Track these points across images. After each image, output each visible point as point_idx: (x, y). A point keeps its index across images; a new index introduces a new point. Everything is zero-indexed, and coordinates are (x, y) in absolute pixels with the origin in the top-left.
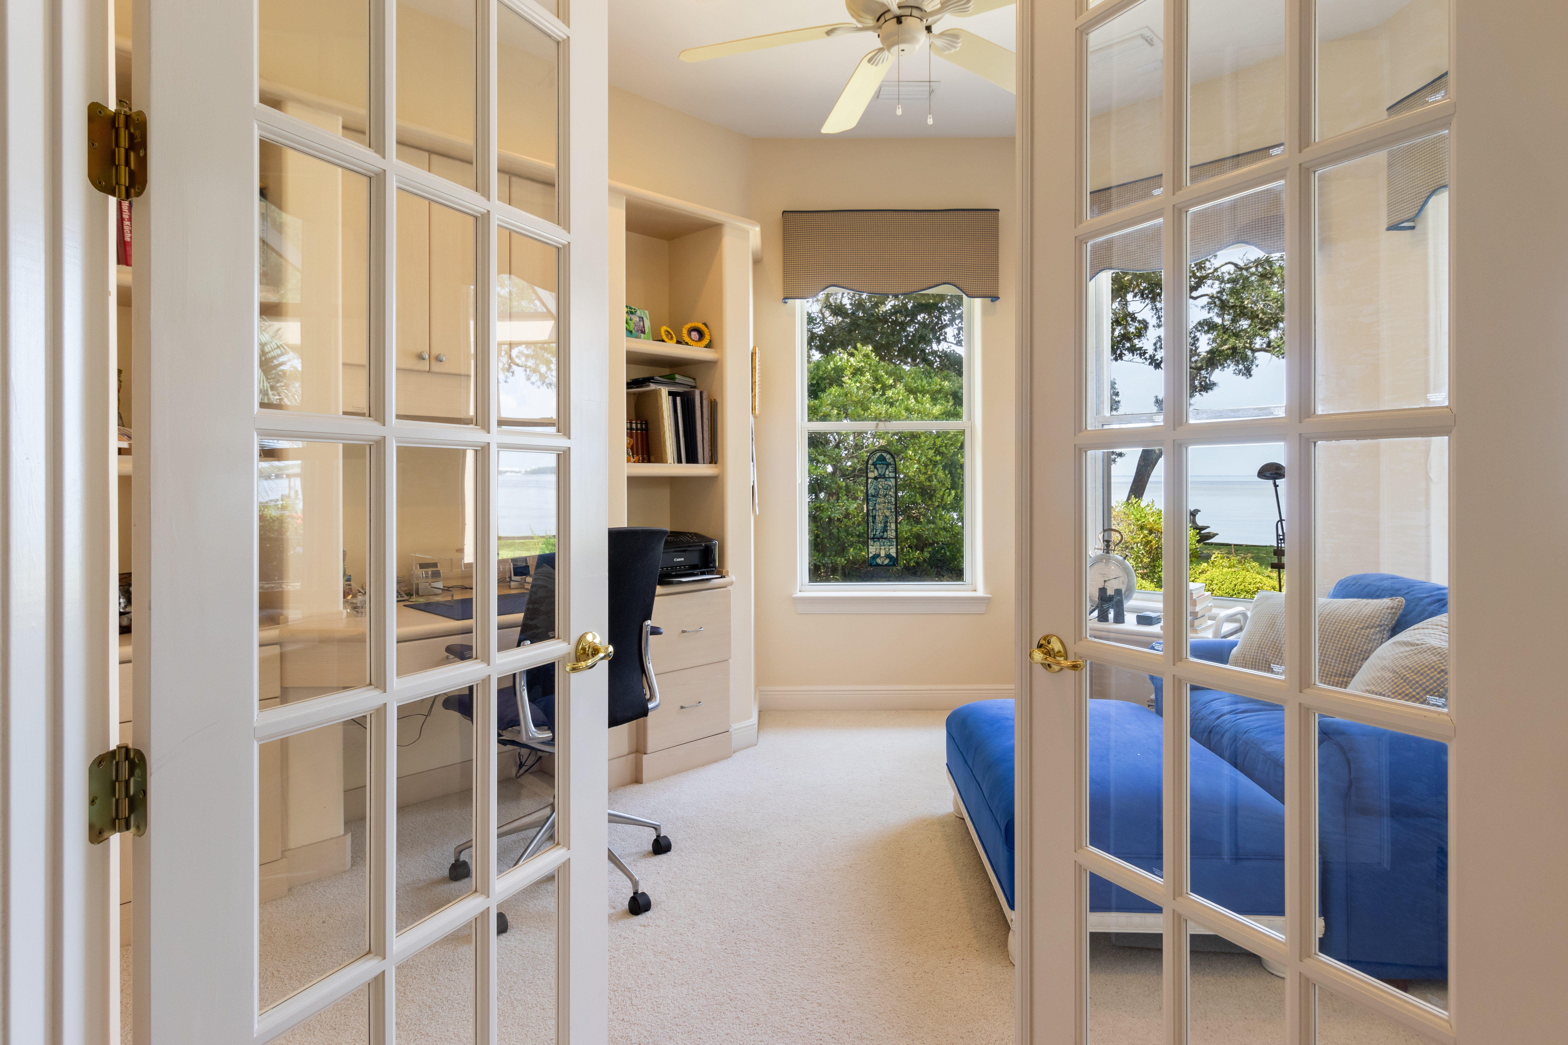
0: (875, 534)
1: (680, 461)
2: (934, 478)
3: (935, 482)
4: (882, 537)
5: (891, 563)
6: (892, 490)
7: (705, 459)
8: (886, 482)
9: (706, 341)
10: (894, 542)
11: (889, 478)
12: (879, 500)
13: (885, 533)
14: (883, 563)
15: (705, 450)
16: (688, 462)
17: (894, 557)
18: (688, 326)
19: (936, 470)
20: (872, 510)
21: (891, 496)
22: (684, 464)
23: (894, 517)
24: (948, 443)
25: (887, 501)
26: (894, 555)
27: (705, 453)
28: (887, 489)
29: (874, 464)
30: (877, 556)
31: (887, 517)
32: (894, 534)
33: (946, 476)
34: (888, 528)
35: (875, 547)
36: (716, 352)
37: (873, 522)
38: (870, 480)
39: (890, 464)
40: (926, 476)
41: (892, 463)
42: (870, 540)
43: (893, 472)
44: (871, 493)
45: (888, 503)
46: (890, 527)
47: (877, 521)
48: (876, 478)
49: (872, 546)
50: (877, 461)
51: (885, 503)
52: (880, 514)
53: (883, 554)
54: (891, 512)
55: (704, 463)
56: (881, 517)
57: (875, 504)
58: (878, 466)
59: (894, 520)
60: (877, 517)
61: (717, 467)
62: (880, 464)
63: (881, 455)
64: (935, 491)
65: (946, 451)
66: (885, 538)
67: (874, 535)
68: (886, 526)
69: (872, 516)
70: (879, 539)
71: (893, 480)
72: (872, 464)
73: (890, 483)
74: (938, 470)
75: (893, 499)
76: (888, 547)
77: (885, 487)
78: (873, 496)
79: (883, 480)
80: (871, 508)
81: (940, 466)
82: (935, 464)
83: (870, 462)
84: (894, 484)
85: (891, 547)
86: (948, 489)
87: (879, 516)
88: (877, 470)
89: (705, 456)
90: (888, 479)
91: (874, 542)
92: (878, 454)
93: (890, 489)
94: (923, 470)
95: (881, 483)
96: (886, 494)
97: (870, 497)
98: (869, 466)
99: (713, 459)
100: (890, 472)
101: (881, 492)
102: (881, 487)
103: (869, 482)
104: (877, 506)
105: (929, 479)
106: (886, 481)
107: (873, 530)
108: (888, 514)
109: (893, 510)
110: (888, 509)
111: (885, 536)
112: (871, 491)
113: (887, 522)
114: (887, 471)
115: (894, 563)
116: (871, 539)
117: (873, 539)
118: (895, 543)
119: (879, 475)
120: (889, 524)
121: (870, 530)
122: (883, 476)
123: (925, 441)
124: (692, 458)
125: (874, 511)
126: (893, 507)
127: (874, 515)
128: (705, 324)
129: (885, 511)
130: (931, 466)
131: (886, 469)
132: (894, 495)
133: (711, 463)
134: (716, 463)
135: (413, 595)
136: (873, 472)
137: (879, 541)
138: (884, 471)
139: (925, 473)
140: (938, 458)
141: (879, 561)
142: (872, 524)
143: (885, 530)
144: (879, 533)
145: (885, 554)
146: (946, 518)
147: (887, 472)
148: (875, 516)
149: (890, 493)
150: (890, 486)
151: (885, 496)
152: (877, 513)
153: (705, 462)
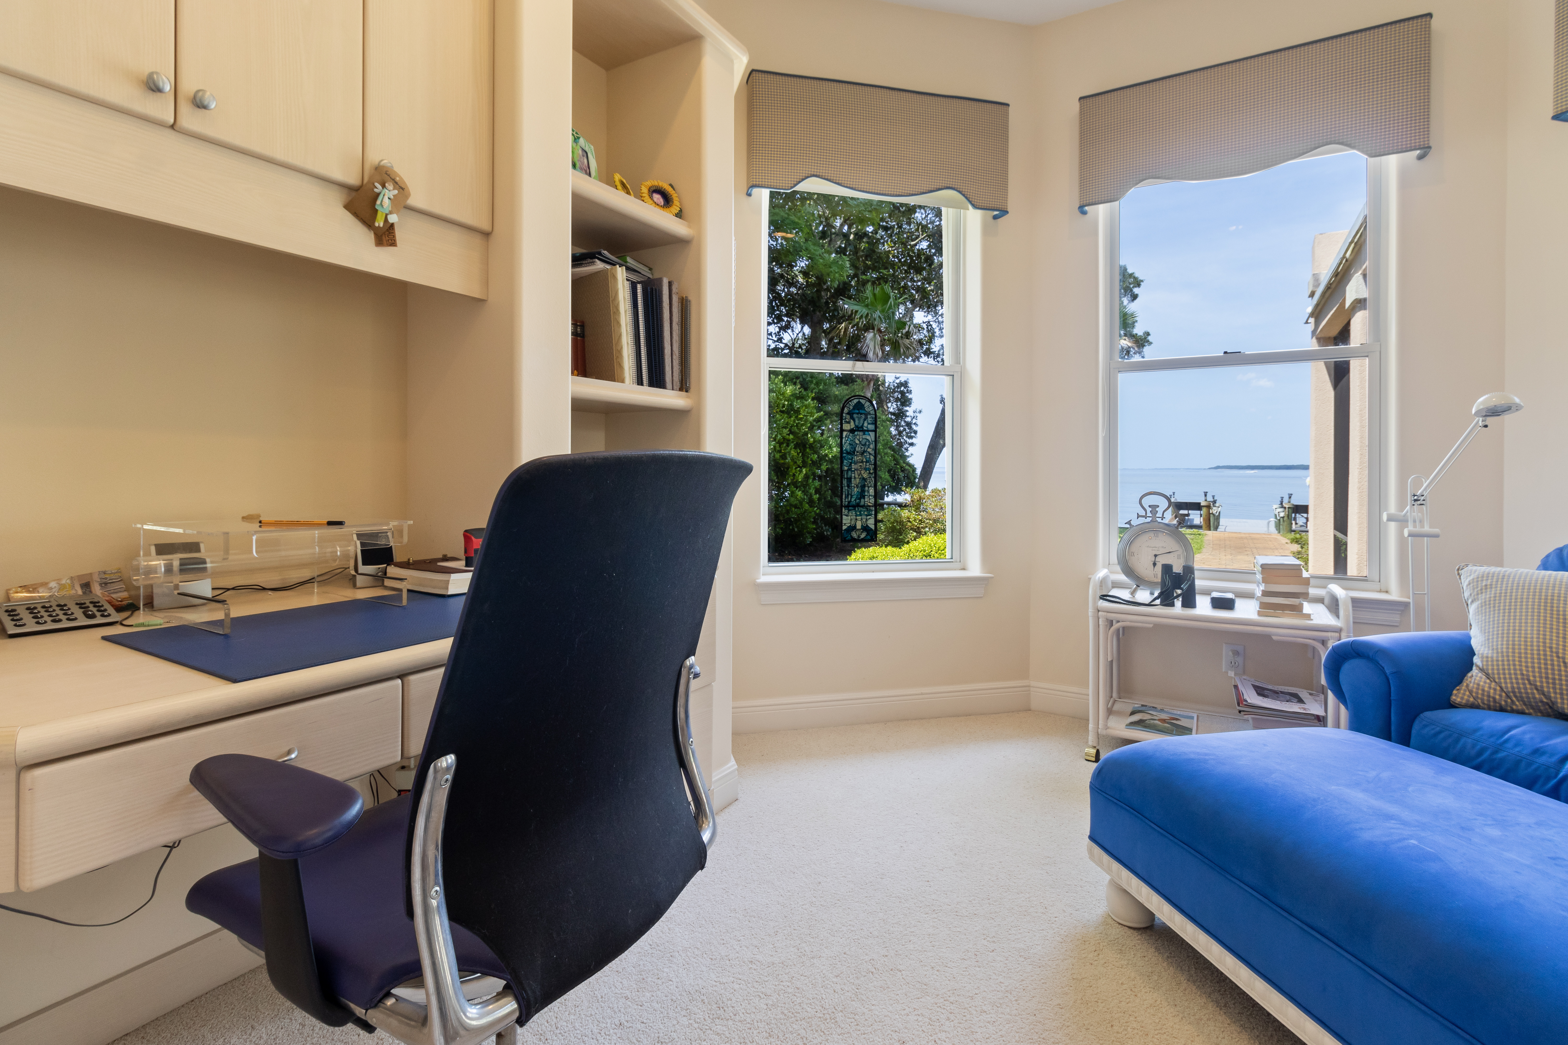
0: (851, 501)
1: (640, 382)
2: (788, 456)
3: (788, 460)
4: (858, 505)
5: (869, 537)
6: (872, 446)
7: (674, 384)
8: (864, 437)
9: (675, 209)
10: (872, 511)
11: (868, 431)
12: (856, 458)
13: (862, 500)
14: (859, 537)
15: (674, 370)
16: (651, 384)
17: (872, 529)
18: (649, 183)
19: (789, 448)
20: (847, 470)
21: (870, 454)
22: (646, 388)
23: (873, 479)
24: (799, 423)
25: (864, 460)
26: (873, 527)
27: (674, 374)
28: (865, 445)
29: (850, 413)
30: (853, 528)
31: (864, 479)
32: (872, 501)
33: (798, 454)
34: (866, 494)
35: (849, 517)
36: (689, 227)
37: (848, 486)
38: (845, 434)
39: (870, 414)
40: (781, 454)
41: (871, 412)
42: (843, 509)
43: (872, 424)
44: (846, 450)
45: (866, 462)
46: (868, 492)
47: (853, 485)
48: (852, 431)
49: (847, 516)
50: (854, 409)
51: (862, 462)
52: (857, 476)
53: (859, 526)
54: (870, 473)
55: (673, 389)
56: (858, 480)
57: (851, 463)
58: (855, 416)
59: (873, 483)
60: (853, 480)
61: (688, 397)
62: (858, 414)
63: (859, 401)
64: (788, 468)
65: (797, 431)
66: (863, 506)
67: (849, 502)
68: (863, 491)
69: (847, 478)
70: (854, 507)
71: (872, 434)
72: (848, 414)
73: (868, 438)
74: (791, 449)
75: (872, 457)
76: (865, 517)
77: (863, 443)
78: (848, 453)
79: (861, 433)
80: (846, 468)
81: (792, 445)
82: (788, 442)
83: (846, 410)
84: (873, 439)
85: (868, 517)
86: (799, 467)
87: (855, 478)
88: (854, 421)
89: (674, 378)
90: (866, 433)
91: (849, 510)
92: (855, 401)
93: (869, 445)
94: (778, 448)
95: (858, 437)
96: (864, 452)
97: (844, 455)
98: (844, 415)
99: (684, 386)
100: (869, 424)
101: (858, 449)
102: (857, 442)
103: (844, 436)
104: (853, 466)
105: (784, 457)
106: (864, 434)
107: (848, 495)
108: (865, 476)
109: (872, 471)
110: (866, 469)
111: (862, 503)
112: (847, 447)
113: (864, 486)
114: (866, 422)
115: (872, 537)
116: (845, 507)
117: (847, 507)
118: (873, 513)
119: (856, 426)
120: (866, 488)
121: (844, 496)
122: (859, 429)
123: (780, 420)
124: (657, 380)
125: (850, 473)
126: (872, 467)
127: (849, 476)
128: (671, 185)
129: (863, 472)
130: (785, 445)
131: (865, 420)
132: (873, 452)
133: (681, 389)
134: (687, 391)
135: (138, 609)
136: (849, 423)
137: (855, 509)
138: (862, 422)
139: (780, 451)
140: (791, 436)
141: (854, 535)
142: (846, 488)
143: (862, 495)
144: (855, 500)
145: (862, 525)
146: (797, 495)
147: (866, 424)
148: (851, 478)
149: (869, 450)
150: (869, 442)
151: (862, 453)
152: (853, 475)
153: (675, 388)
